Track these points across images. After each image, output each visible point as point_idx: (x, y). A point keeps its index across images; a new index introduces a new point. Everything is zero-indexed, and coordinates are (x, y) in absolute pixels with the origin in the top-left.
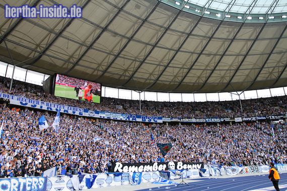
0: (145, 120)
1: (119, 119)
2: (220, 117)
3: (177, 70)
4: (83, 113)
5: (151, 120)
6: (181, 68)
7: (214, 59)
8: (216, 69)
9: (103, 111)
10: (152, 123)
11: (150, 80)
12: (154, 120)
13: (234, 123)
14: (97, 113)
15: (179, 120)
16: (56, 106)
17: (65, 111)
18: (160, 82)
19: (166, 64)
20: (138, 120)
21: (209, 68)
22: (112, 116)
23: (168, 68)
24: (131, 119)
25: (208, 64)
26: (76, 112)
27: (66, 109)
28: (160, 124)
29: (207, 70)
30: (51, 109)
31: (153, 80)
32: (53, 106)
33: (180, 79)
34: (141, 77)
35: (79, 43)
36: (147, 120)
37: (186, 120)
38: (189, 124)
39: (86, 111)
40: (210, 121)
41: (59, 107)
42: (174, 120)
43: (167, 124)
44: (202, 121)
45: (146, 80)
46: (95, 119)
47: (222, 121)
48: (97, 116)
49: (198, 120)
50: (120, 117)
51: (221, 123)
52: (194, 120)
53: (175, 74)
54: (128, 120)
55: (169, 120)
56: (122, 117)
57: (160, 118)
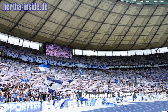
0: (99, 68)
1: (83, 67)
2: (144, 65)
3: (116, 37)
4: (62, 64)
5: (102, 68)
6: (119, 36)
7: (140, 29)
8: (141, 35)
9: (74, 63)
10: (103, 69)
11: (101, 43)
12: (104, 68)
13: (153, 68)
14: (70, 64)
15: (119, 67)
16: (47, 61)
17: (52, 63)
18: (107, 45)
19: (110, 34)
20: (95, 67)
21: (136, 35)
22: (79, 66)
23: (111, 36)
24: (90, 67)
25: (136, 32)
26: (58, 64)
27: (53, 62)
28: (108, 69)
29: (135, 36)
30: (44, 62)
31: (102, 43)
32: (45, 61)
33: (119, 42)
34: (95, 42)
35: (58, 24)
36: (100, 68)
37: (123, 67)
38: (125, 69)
39: (64, 63)
40: (138, 67)
41: (48, 61)
42: (116, 67)
43: (112, 69)
44: (133, 67)
45: (99, 43)
46: (69, 68)
47: (146, 67)
48: (70, 66)
49: (130, 67)
50: (84, 66)
51: (145, 68)
52: (128, 67)
53: (115, 39)
54: (88, 68)
55: (113, 67)
56: (85, 66)
57: (108, 66)
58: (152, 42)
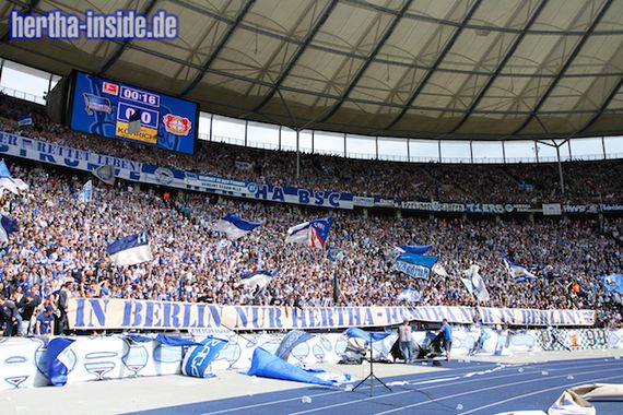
0: (308, 201)
1: (237, 194)
2: (504, 202)
4: (142, 174)
5: (322, 201)
9: (195, 172)
10: (326, 210)
12: (331, 202)
13: (540, 217)
14: (179, 175)
15: (396, 205)
16: (65, 153)
17: (90, 166)
20: (289, 199)
22: (220, 185)
24: (270, 196)
26: (122, 170)
27: (95, 162)
28: (347, 212)
30: (51, 158)
32: (57, 150)
36: (313, 201)
37: (417, 205)
38: (423, 215)
39: (149, 169)
40: (478, 210)
41: (74, 154)
42: (383, 203)
43: (365, 212)
44: (455, 208)
46: (174, 192)
47: (510, 210)
48: (177, 183)
49: (445, 207)
50: (241, 189)
51: (506, 217)
52: (434, 206)
54: (261, 197)
55: (368, 202)
56: (245, 190)
57: (348, 198)
58: (543, 109)
